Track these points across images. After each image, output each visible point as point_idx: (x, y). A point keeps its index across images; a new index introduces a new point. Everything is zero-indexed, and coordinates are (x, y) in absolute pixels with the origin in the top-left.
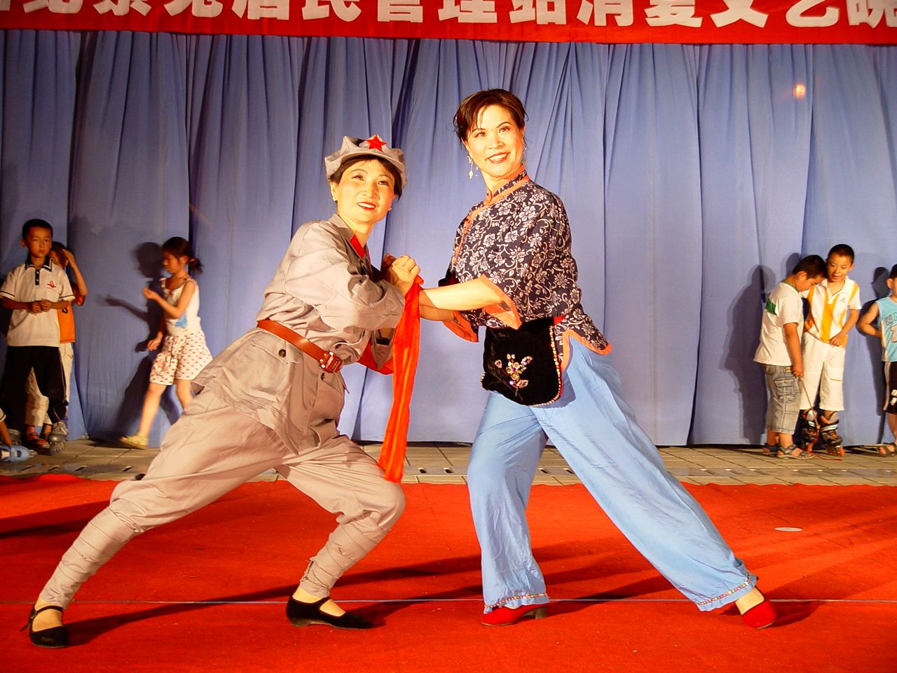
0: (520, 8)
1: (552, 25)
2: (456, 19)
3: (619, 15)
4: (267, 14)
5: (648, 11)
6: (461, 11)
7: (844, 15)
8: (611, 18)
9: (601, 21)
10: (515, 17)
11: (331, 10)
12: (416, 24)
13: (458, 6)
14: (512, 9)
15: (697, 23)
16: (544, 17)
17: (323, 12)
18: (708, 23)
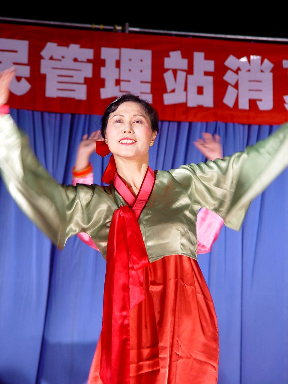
0: (173, 91)
1: (200, 108)
3: (260, 100)
5: (286, 98)
6: (121, 91)
8: (253, 103)
9: (244, 105)
12: (80, 101)
13: (118, 87)
14: (165, 91)
16: (194, 100)
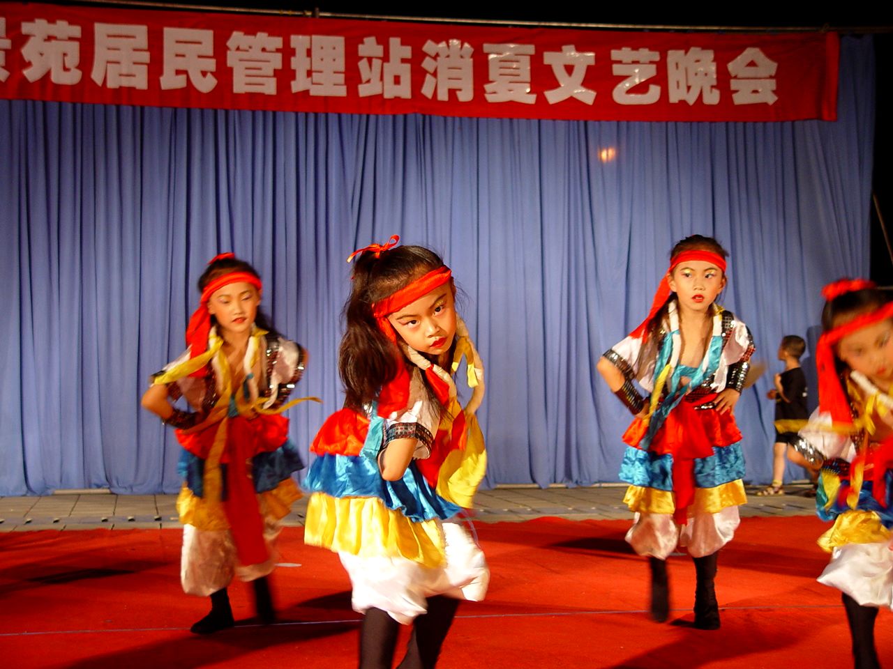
0: (368, 81)
1: (397, 99)
2: (307, 92)
3: (460, 90)
4: (126, 82)
5: (488, 87)
6: (313, 84)
7: (665, 93)
9: (443, 96)
10: (364, 91)
11: (188, 80)
12: (270, 96)
13: (310, 79)
14: (360, 82)
15: (531, 99)
16: (391, 92)
17: (180, 82)
18: (541, 99)
